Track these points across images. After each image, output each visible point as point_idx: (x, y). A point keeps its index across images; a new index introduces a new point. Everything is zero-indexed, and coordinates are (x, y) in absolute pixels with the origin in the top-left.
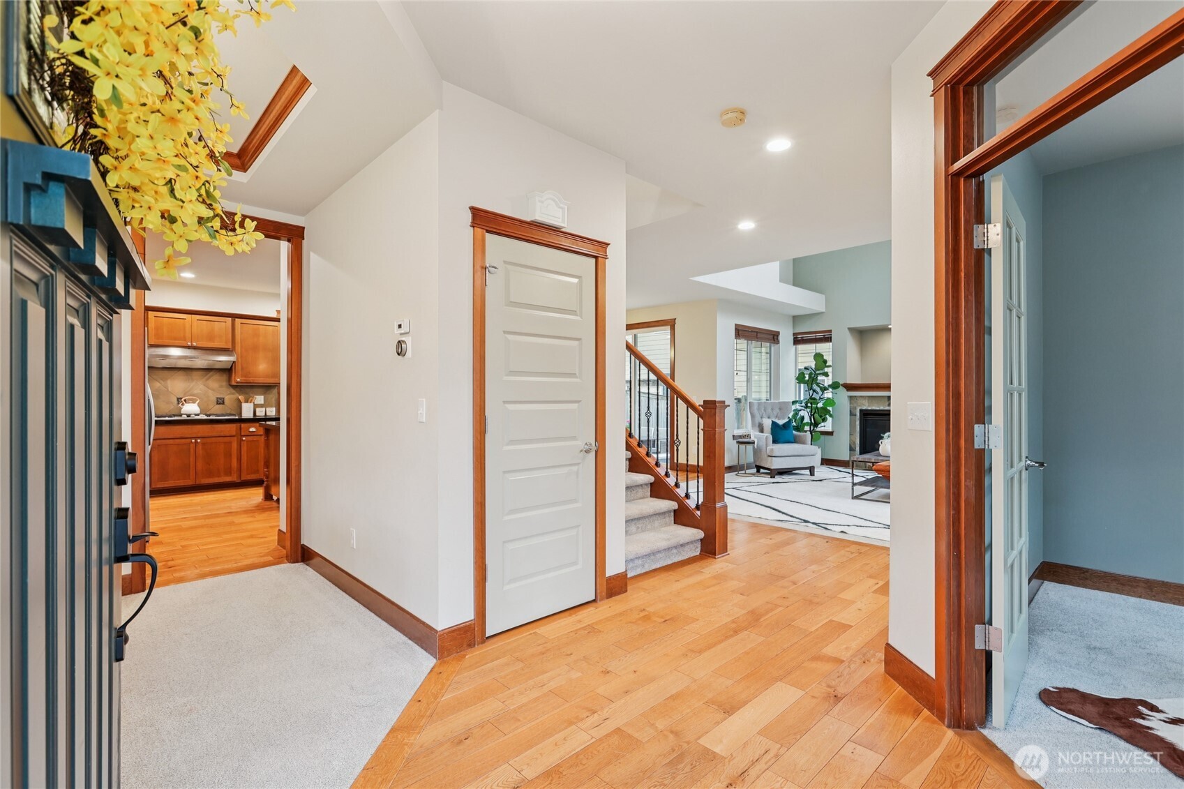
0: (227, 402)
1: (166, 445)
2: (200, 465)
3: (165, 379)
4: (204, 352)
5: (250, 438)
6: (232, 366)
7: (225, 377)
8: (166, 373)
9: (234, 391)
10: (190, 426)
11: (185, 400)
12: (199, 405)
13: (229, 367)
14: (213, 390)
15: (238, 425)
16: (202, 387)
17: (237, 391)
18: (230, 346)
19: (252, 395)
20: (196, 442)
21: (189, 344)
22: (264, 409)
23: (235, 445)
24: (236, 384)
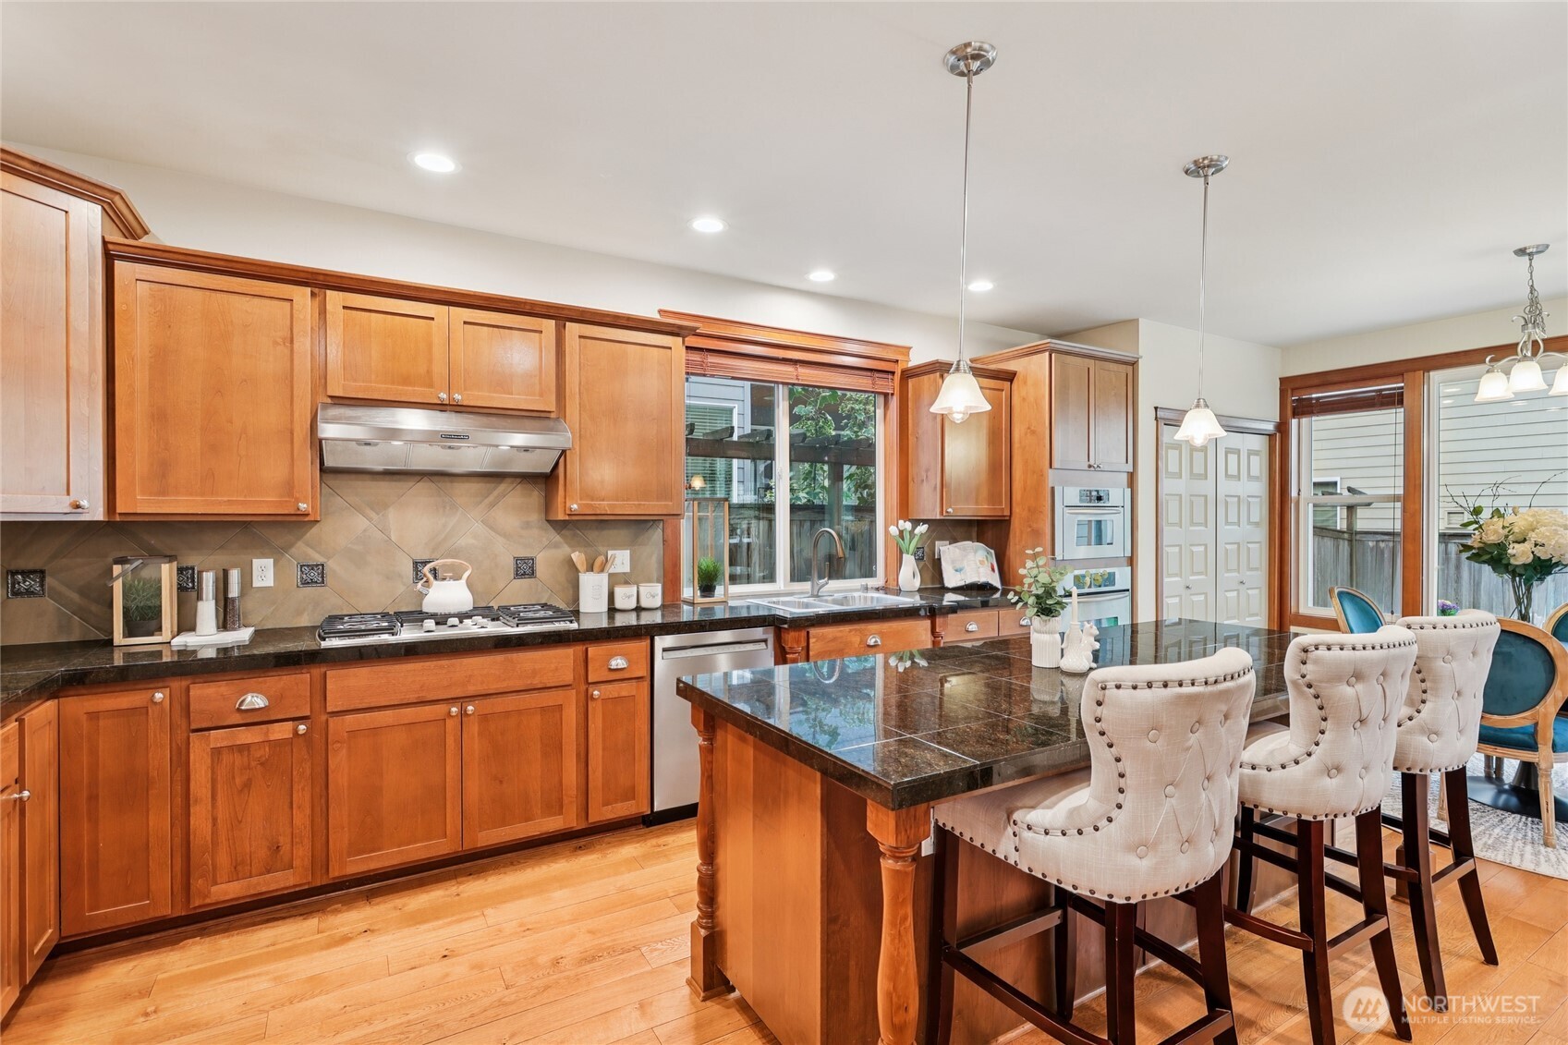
0: (540, 569)
1: (375, 731)
2: (474, 787)
3: (380, 507)
4: (484, 420)
5: (613, 690)
6: (557, 464)
7: (535, 496)
8: (385, 487)
9: (558, 538)
10: (445, 662)
11: (434, 571)
12: (470, 585)
13: (548, 470)
14: (505, 535)
15: (580, 648)
16: (478, 527)
17: (564, 537)
18: (550, 405)
19: (601, 549)
20: (463, 713)
21: (444, 396)
22: (634, 589)
23: (571, 716)
24: (567, 518)
